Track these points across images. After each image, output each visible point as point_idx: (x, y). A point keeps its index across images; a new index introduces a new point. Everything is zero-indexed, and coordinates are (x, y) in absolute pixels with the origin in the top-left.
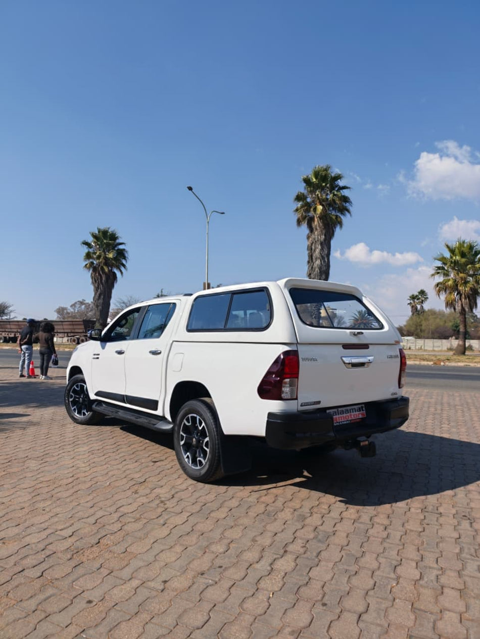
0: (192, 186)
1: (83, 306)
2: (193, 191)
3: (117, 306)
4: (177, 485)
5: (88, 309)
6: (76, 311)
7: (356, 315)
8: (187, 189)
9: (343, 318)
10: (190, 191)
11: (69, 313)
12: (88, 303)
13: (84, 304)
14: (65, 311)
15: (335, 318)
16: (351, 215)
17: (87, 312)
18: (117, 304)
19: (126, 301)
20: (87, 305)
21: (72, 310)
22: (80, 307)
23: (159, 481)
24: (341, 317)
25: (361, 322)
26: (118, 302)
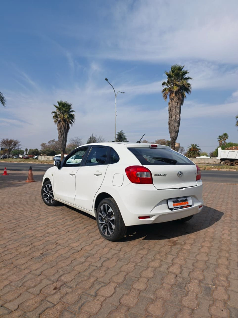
0: (107, 78)
1: (54, 142)
2: (108, 81)
3: (70, 142)
4: (104, 254)
5: (56, 144)
6: (51, 145)
7: (190, 147)
8: (105, 80)
9: (184, 148)
10: (107, 81)
11: (47, 146)
12: (56, 141)
13: (55, 141)
14: (45, 145)
15: (180, 148)
16: (191, 93)
17: (56, 145)
18: (71, 141)
19: (75, 140)
20: (56, 142)
21: (49, 145)
22: (52, 143)
23: (91, 250)
24: (183, 147)
25: (193, 150)
26: (71, 140)
